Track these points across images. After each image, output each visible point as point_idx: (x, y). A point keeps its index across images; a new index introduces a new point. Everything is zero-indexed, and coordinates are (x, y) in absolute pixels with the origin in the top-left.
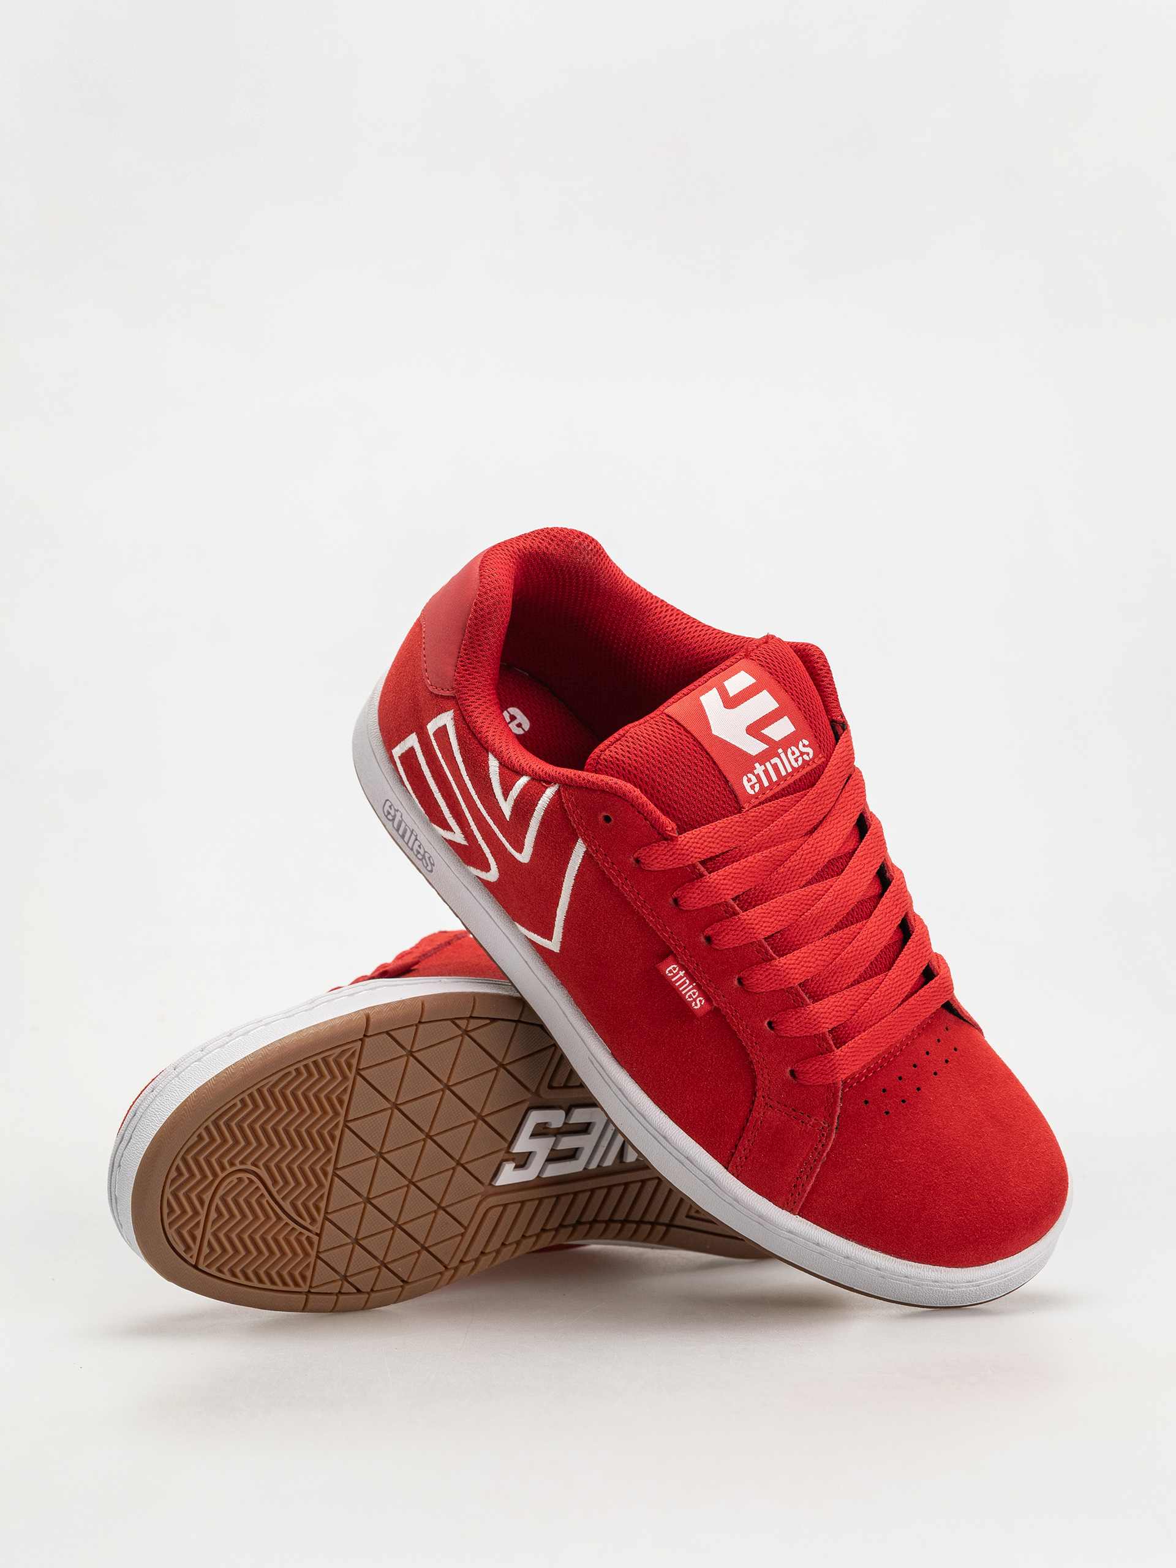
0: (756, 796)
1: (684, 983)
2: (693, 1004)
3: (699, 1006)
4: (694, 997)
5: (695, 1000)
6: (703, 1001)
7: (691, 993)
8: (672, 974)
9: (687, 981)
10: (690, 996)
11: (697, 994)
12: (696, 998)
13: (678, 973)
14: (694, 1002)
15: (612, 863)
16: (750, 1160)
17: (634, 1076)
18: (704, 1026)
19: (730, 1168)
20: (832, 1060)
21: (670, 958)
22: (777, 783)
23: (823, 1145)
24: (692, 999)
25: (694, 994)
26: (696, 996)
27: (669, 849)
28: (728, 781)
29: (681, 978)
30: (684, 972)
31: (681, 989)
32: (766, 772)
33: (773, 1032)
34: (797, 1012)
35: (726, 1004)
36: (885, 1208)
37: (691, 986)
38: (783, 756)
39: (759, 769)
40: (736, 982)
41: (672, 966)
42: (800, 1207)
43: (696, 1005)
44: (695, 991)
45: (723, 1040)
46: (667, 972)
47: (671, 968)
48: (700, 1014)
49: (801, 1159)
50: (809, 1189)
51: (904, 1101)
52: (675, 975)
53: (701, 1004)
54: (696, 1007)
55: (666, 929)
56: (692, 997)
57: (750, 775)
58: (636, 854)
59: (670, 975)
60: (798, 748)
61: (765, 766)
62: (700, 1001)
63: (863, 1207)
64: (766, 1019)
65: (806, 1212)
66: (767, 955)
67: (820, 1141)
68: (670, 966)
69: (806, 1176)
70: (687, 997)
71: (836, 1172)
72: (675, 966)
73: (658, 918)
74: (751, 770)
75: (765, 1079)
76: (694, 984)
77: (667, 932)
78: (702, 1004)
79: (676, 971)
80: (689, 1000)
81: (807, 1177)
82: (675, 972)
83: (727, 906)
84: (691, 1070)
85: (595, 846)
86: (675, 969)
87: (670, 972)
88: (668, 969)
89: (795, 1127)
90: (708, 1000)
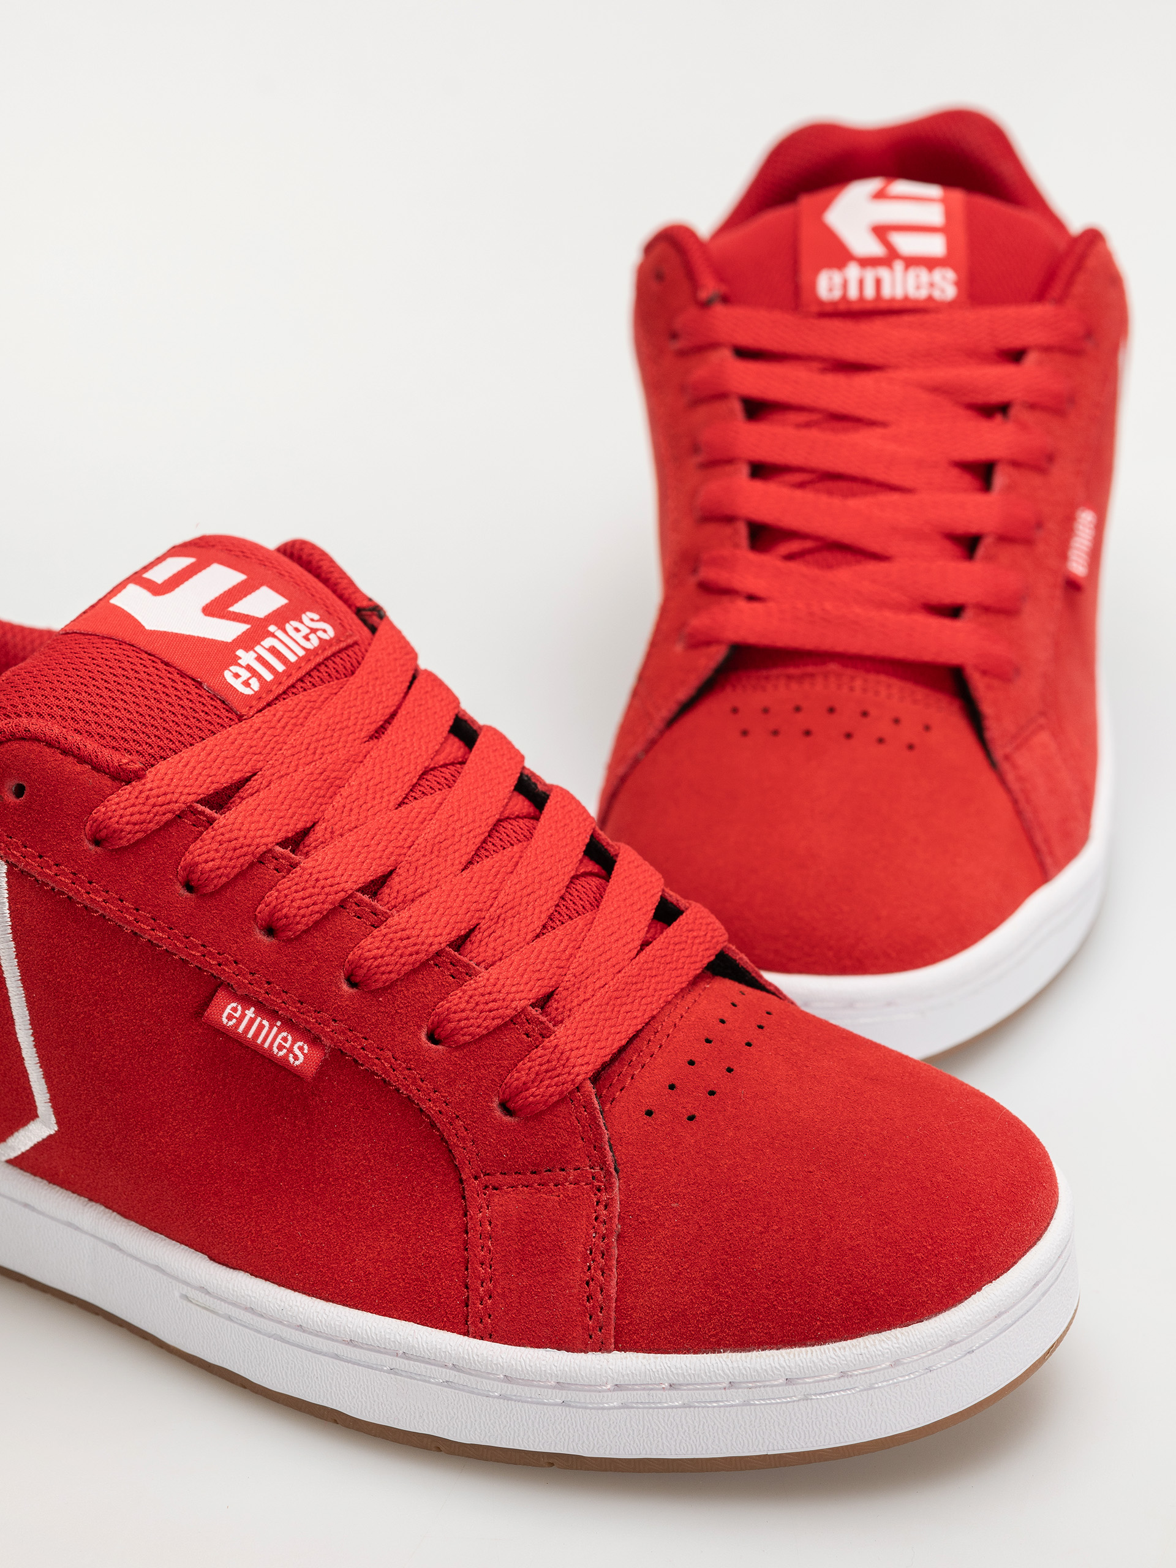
0: (258, 696)
1: (261, 1027)
2: (291, 1059)
3: (301, 1058)
4: (287, 1045)
5: (290, 1050)
6: (306, 1047)
7: (279, 1040)
8: (234, 1021)
9: (265, 1022)
10: (281, 1047)
11: (290, 1038)
12: (292, 1046)
13: (243, 1015)
14: (291, 1055)
15: (57, 865)
16: (498, 1295)
17: (257, 1272)
18: (328, 1102)
19: (471, 1329)
20: (556, 1046)
21: (221, 995)
22: (287, 674)
23: (606, 1207)
24: (285, 1051)
25: (285, 1039)
26: (289, 1042)
27: (136, 794)
28: (200, 683)
29: (252, 1021)
30: (253, 1009)
31: (259, 1041)
32: (260, 659)
33: (440, 1047)
34: (464, 992)
35: (345, 1034)
36: (754, 1263)
37: (275, 1029)
38: (279, 634)
39: (246, 657)
40: (345, 987)
41: (230, 1007)
42: (612, 1332)
43: (296, 1058)
44: (284, 1034)
45: (368, 1108)
46: (225, 1020)
47: (228, 1010)
48: (311, 1071)
49: (580, 1248)
50: (613, 1292)
51: (712, 1093)
52: (240, 1021)
53: (302, 1053)
54: (297, 1063)
55: (192, 942)
56: (285, 1047)
57: (234, 669)
58: (88, 827)
59: (231, 1023)
60: (302, 622)
61: (256, 652)
62: (301, 1049)
63: (716, 1278)
64: (420, 1027)
65: (626, 1342)
66: (375, 914)
67: (598, 1203)
68: (225, 1007)
69: (599, 1272)
70: (275, 1050)
71: (647, 1242)
72: (234, 1005)
73: (171, 929)
74: (235, 661)
75: (464, 1139)
76: (279, 1024)
77: (195, 947)
78: (306, 1051)
79: (239, 1012)
80: (281, 1054)
81: (603, 1273)
82: (237, 1015)
83: (276, 859)
84: (340, 1196)
85: (17, 848)
86: (235, 1010)
87: (230, 1017)
88: (225, 1015)
89: (547, 1200)
90: (314, 1041)
